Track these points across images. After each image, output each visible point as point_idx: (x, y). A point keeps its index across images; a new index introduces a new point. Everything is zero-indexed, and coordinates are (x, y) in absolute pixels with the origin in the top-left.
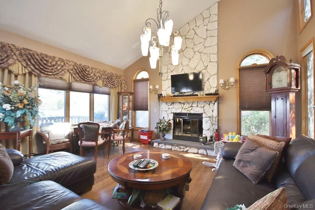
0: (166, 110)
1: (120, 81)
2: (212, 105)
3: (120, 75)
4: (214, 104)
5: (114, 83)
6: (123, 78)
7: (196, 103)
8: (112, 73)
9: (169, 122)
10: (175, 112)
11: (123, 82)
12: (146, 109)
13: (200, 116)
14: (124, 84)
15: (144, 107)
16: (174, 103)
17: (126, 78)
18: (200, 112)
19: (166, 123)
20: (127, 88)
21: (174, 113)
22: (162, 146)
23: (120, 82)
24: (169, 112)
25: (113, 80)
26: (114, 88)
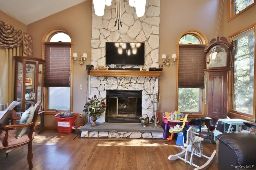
0: (97, 87)
1: (20, 39)
2: (152, 81)
3: (19, 30)
4: (155, 80)
5: (7, 41)
6: (26, 36)
7: (136, 79)
8: (4, 23)
9: (103, 101)
10: (108, 89)
11: (24, 43)
12: (67, 85)
13: (139, 93)
14: (26, 45)
15: (64, 82)
16: (108, 78)
17: (30, 38)
18: (139, 89)
19: (99, 103)
20: (32, 53)
21: (107, 91)
22: (94, 134)
23: (20, 41)
24: (101, 88)
25: (4, 35)
26: (7, 50)
